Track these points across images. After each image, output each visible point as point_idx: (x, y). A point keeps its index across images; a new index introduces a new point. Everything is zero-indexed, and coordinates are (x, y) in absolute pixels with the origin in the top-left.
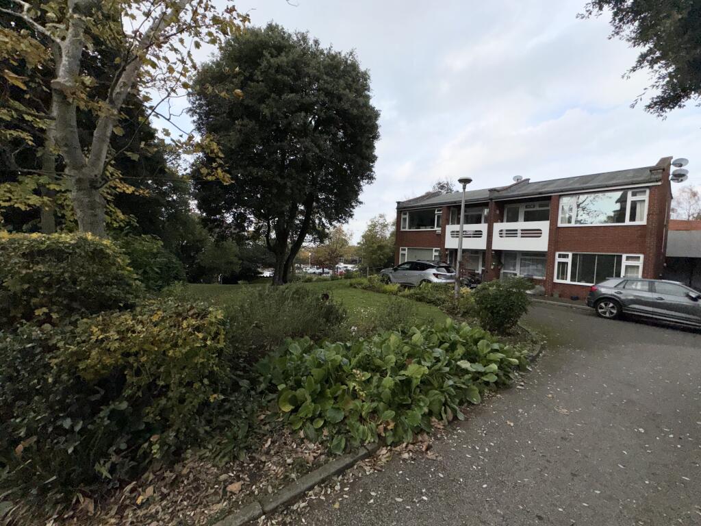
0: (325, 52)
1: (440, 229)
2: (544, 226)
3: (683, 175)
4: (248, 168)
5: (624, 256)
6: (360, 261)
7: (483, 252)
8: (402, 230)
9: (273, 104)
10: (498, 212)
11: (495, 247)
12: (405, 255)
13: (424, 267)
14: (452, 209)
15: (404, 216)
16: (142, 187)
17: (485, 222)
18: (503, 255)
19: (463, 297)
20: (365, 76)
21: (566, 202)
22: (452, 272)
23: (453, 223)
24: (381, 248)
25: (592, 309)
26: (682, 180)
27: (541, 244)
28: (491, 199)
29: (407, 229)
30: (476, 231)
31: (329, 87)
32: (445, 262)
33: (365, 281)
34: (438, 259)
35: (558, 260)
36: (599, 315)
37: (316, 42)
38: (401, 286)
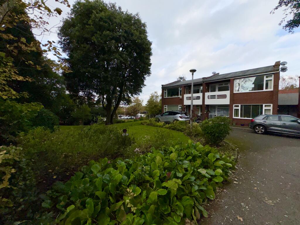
0: (124, 13)
1: (181, 96)
2: (228, 93)
3: (286, 69)
4: (88, 69)
5: (264, 105)
6: (147, 112)
7: (201, 106)
8: (164, 97)
9: (98, 36)
10: (207, 88)
11: (206, 103)
12: (166, 109)
13: (175, 113)
14: (186, 87)
15: (165, 91)
16: (27, 77)
17: (201, 93)
18: (210, 107)
19: (194, 127)
20: (144, 25)
21: (236, 82)
22: (188, 115)
23: (187, 94)
24: (156, 106)
25: (252, 130)
26: (285, 71)
27: (226, 101)
28: (204, 82)
29: (167, 97)
30: (197, 97)
31: (126, 29)
32: (184, 111)
33: (148, 121)
34: (181, 110)
35: (234, 108)
36: (256, 133)
37: (120, 8)
38: (165, 123)
